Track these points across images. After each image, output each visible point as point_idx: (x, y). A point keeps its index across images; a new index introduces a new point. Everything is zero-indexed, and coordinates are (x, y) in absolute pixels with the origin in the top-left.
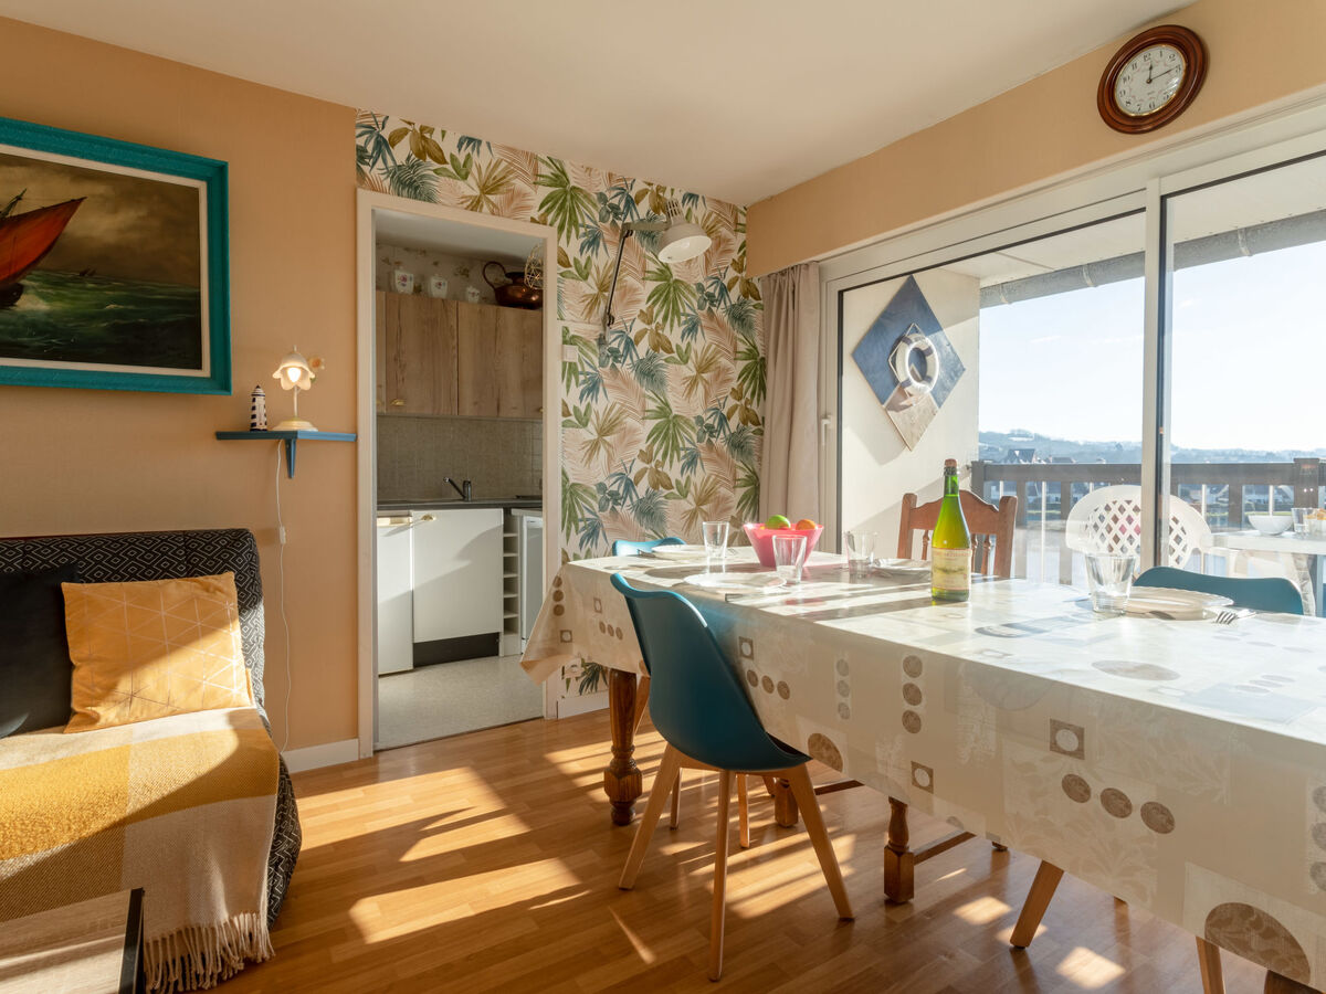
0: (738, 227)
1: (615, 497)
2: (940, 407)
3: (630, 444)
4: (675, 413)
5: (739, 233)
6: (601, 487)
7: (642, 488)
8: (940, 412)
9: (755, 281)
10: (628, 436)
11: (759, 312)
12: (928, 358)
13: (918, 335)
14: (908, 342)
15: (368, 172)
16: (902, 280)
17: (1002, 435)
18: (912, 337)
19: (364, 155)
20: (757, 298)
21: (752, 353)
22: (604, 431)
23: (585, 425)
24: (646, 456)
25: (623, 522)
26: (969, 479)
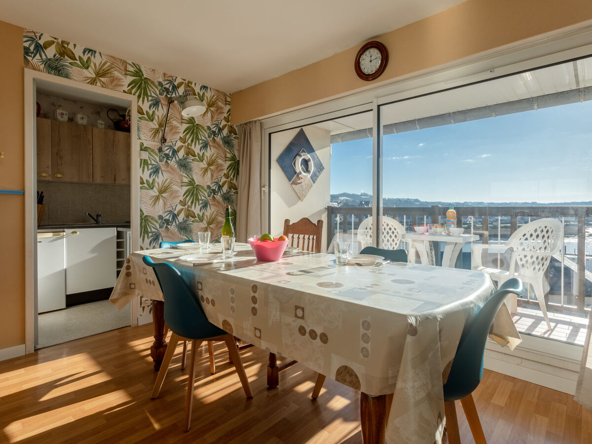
0: (226, 103)
1: (167, 222)
2: (314, 183)
3: (175, 197)
4: (197, 184)
5: (227, 105)
6: (161, 217)
7: (181, 218)
8: (314, 185)
9: (235, 126)
10: (174, 194)
11: (236, 140)
12: (309, 163)
13: (305, 153)
14: (300, 156)
15: (31, 60)
16: (299, 129)
17: (358, 195)
18: (302, 154)
19: (28, 51)
20: (236, 134)
21: (233, 158)
22: (161, 192)
23: (152, 188)
24: (183, 203)
25: (172, 233)
26: (326, 213)
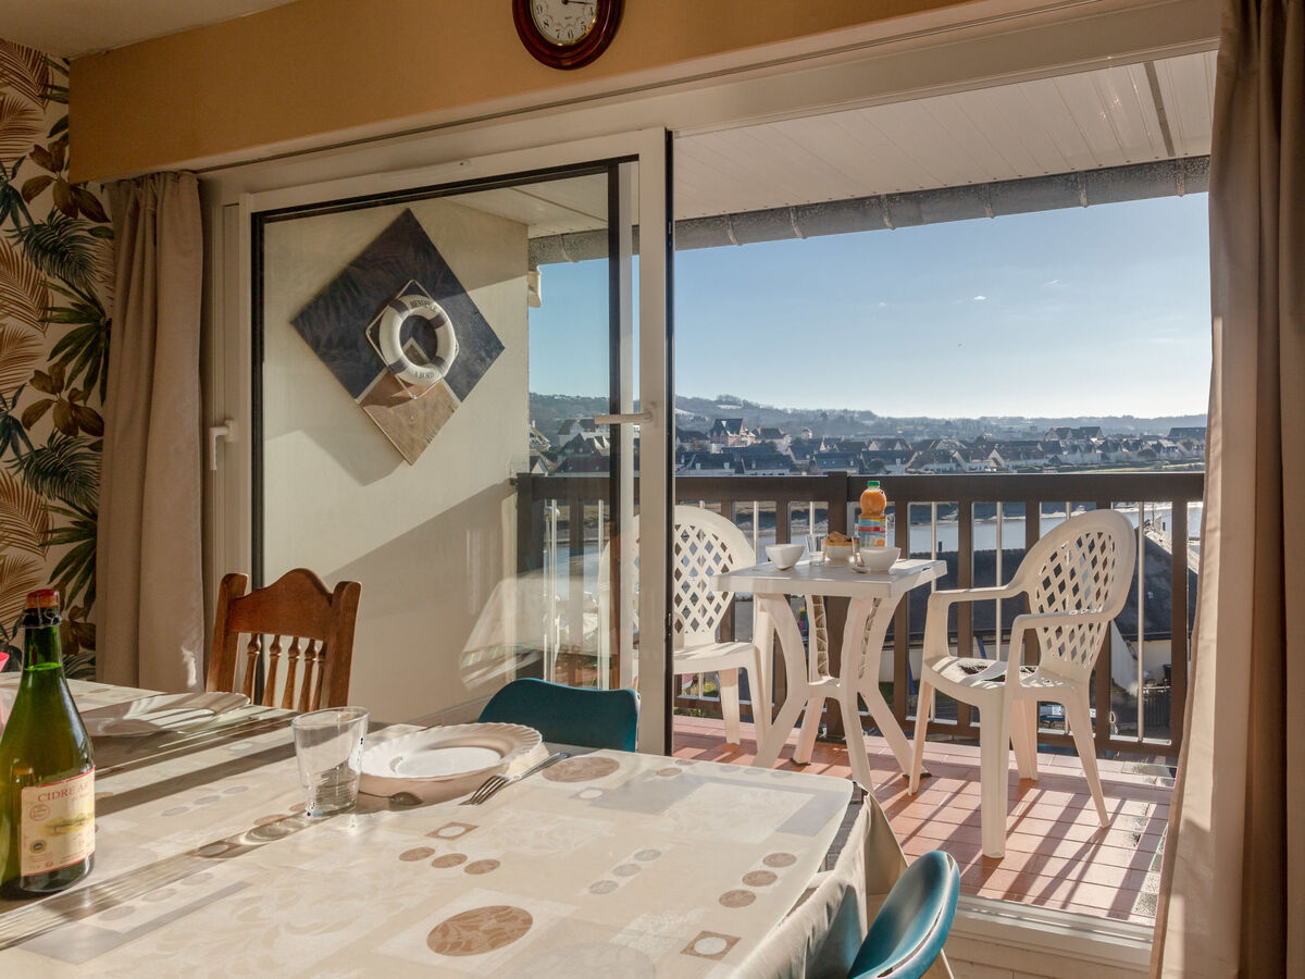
0: (46, 92)
2: (462, 400)
5: (51, 102)
8: (463, 408)
9: (93, 188)
11: (101, 241)
12: (439, 331)
13: (419, 298)
14: (401, 308)
16: (387, 215)
18: (407, 300)
20: (98, 215)
21: (89, 311)
26: (513, 498)
